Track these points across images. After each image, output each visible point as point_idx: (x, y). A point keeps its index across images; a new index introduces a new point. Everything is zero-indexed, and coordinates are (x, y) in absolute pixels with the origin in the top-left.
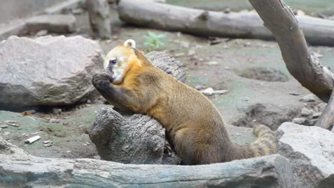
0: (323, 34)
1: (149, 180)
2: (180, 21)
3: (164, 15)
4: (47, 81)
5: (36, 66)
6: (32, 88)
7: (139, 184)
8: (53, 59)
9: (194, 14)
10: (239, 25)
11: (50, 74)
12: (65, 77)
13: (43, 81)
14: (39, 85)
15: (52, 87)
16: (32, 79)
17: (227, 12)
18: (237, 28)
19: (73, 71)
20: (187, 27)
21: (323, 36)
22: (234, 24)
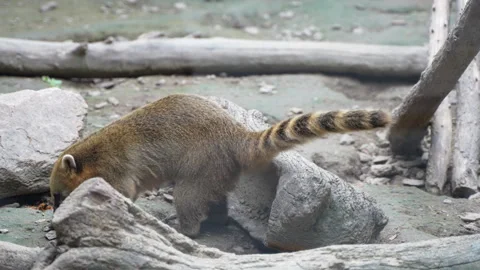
0: (252, 59)
1: (463, 259)
2: (45, 61)
3: (19, 54)
4: (37, 158)
5: (15, 138)
6: (19, 170)
7: (450, 266)
8: (33, 125)
9: (63, 49)
10: (133, 59)
11: (38, 146)
12: (58, 148)
13: (32, 158)
14: (27, 164)
15: (45, 165)
16: (16, 157)
17: (110, 42)
18: (129, 63)
19: (66, 139)
20: (56, 68)
21: (252, 62)
22: (124, 57)
